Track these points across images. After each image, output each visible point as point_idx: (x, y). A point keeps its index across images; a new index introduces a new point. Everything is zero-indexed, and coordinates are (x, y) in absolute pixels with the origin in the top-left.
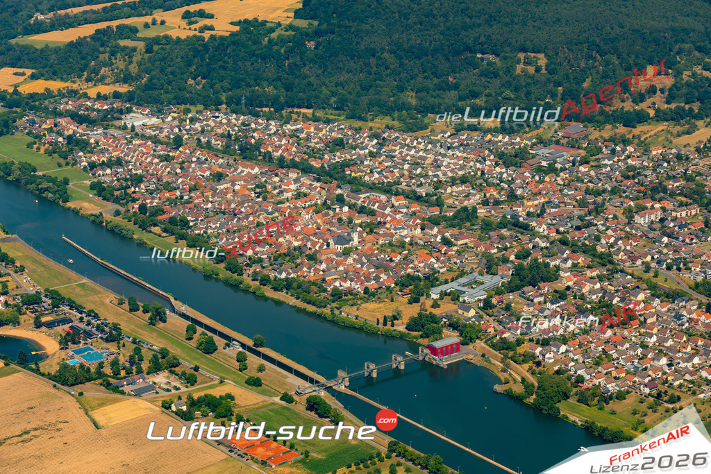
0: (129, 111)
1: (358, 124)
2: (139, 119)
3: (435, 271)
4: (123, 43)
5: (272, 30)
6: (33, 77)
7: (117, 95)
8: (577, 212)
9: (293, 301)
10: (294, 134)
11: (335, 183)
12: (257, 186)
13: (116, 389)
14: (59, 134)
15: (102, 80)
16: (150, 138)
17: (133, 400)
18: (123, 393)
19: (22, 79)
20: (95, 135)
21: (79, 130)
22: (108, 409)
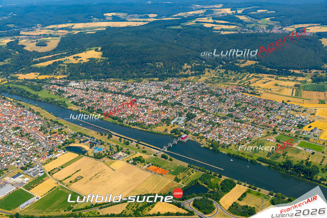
0: (70, 82)
1: (126, 81)
2: (73, 84)
3: (168, 117)
4: (61, 65)
5: (97, 60)
6: (40, 75)
7: (64, 78)
8: (189, 99)
9: (139, 128)
10: (113, 85)
11: (131, 97)
12: (113, 99)
13: (112, 159)
14: (55, 89)
15: (58, 74)
16: (79, 89)
17: (118, 161)
18: (114, 159)
19: (37, 75)
20: (65, 89)
21: (61, 88)
22: (114, 164)
